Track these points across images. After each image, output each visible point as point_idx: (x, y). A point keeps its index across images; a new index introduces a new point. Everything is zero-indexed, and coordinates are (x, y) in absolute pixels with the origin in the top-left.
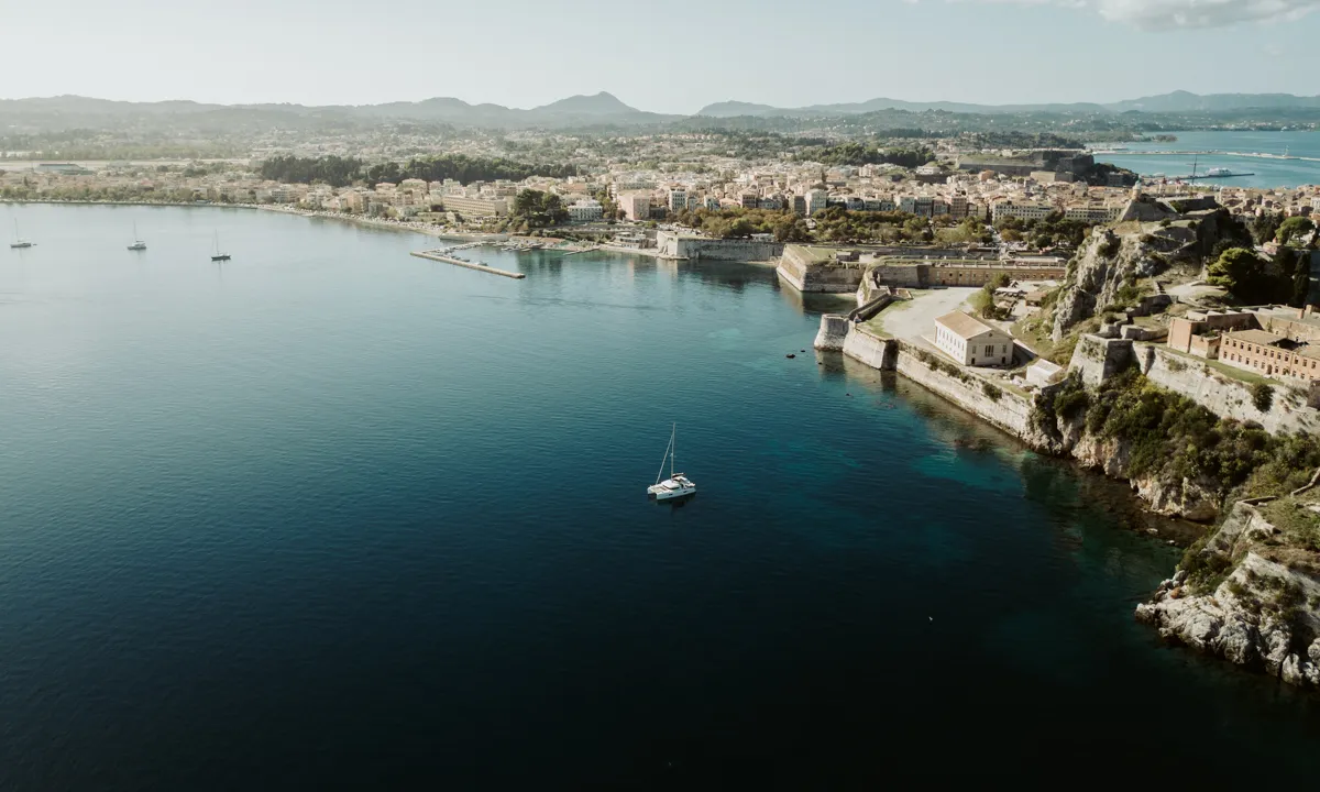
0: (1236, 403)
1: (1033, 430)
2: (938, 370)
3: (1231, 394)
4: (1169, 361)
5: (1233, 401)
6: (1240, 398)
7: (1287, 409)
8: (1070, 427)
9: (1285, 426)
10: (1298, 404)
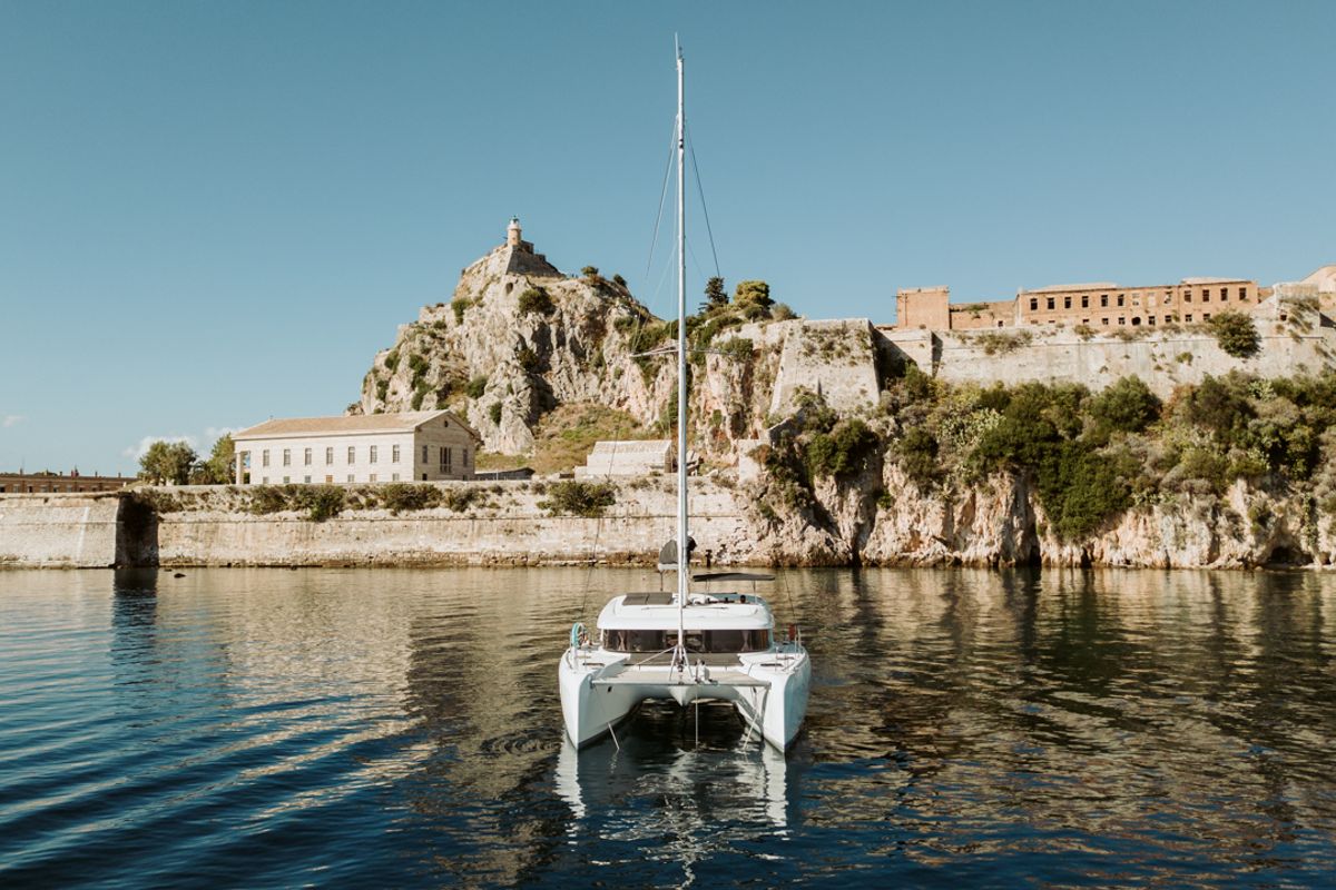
0: (1180, 360)
1: (775, 522)
2: (348, 513)
3: (1157, 352)
4: (981, 340)
5: (1170, 359)
6: (1183, 350)
7: (1297, 338)
8: (852, 496)
9: (1301, 366)
10: (1309, 326)
